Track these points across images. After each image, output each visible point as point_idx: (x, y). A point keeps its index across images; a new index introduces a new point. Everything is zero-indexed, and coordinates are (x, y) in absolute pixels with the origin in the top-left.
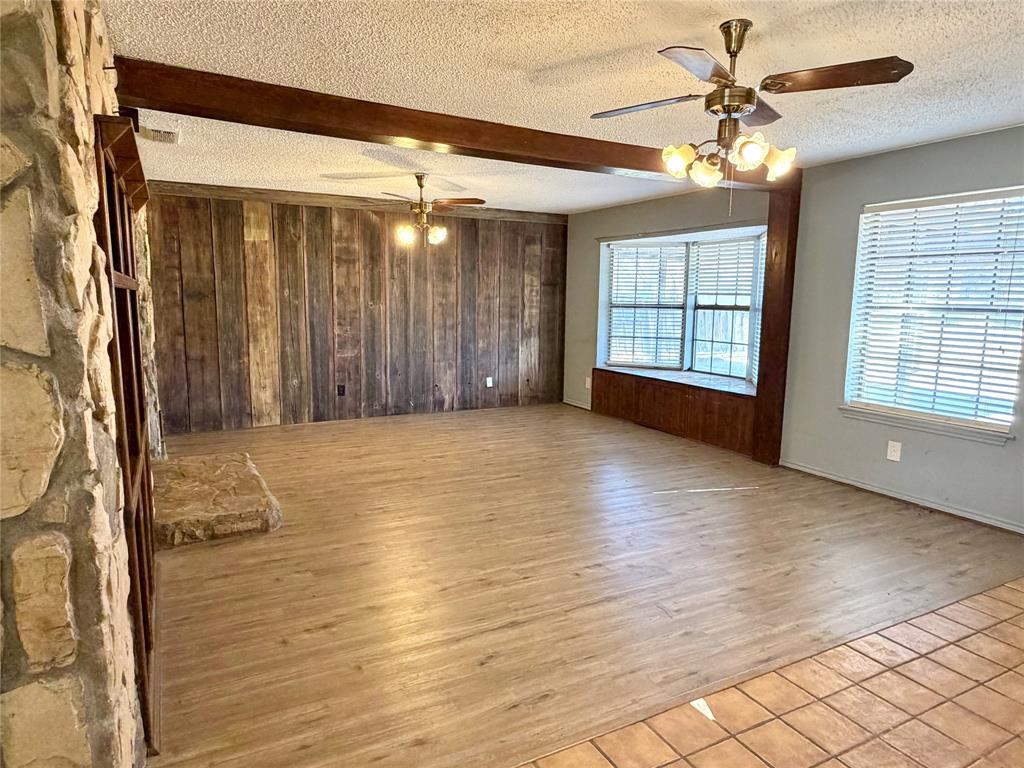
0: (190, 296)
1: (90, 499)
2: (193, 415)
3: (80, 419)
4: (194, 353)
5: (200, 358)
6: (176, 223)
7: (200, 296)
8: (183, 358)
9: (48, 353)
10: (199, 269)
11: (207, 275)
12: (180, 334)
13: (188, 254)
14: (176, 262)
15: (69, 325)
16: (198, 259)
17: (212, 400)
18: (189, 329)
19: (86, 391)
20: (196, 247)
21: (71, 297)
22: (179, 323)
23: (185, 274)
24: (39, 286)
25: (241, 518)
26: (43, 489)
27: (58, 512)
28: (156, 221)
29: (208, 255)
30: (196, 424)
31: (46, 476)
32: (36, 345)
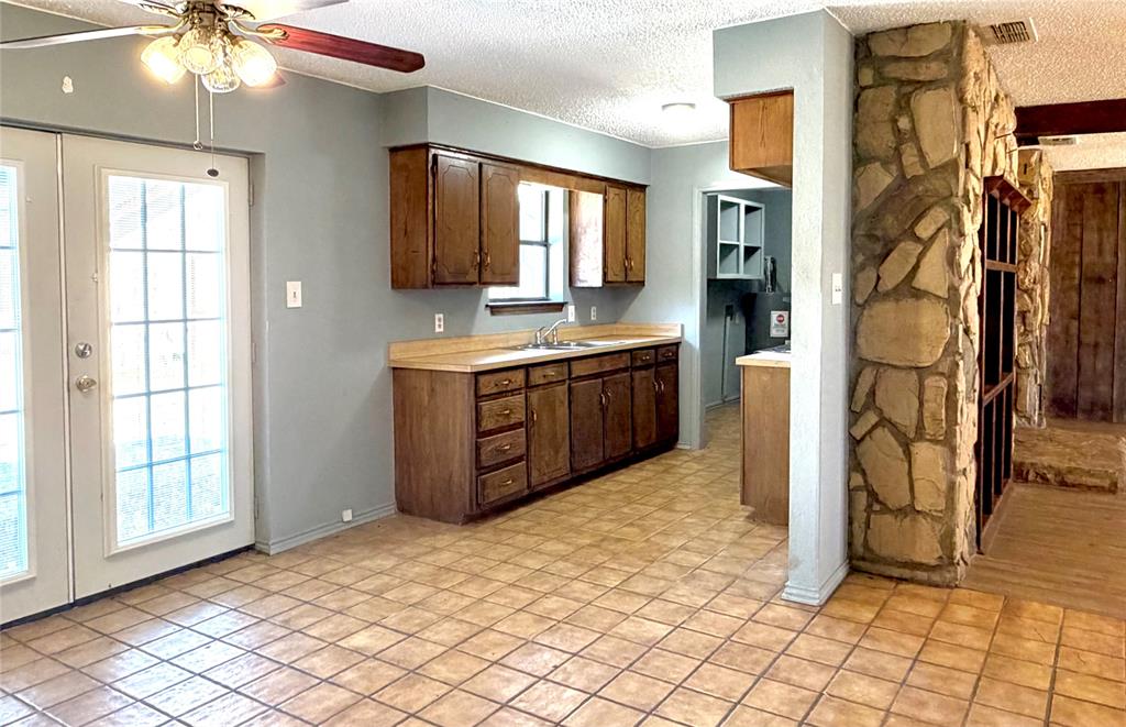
0: (1090, 280)
1: (958, 365)
2: (1081, 402)
3: (957, 328)
4: (1088, 339)
5: (1092, 343)
6: (1081, 211)
7: (1100, 280)
8: (1076, 342)
9: (946, 296)
10: (1100, 252)
11: (1109, 259)
12: (1075, 319)
13: (1091, 237)
14: (1078, 249)
15: (956, 285)
16: (1100, 244)
17: (1103, 388)
18: (1086, 313)
19: (961, 315)
20: (1100, 230)
21: (959, 272)
22: (1075, 307)
23: (1086, 259)
24: (947, 268)
25: (1089, 473)
26: (939, 355)
27: (944, 368)
28: (1061, 210)
29: (1112, 239)
30: (1084, 411)
31: (941, 350)
32: (943, 293)
